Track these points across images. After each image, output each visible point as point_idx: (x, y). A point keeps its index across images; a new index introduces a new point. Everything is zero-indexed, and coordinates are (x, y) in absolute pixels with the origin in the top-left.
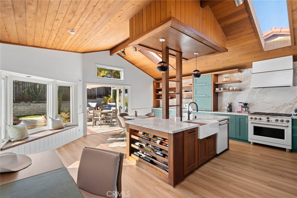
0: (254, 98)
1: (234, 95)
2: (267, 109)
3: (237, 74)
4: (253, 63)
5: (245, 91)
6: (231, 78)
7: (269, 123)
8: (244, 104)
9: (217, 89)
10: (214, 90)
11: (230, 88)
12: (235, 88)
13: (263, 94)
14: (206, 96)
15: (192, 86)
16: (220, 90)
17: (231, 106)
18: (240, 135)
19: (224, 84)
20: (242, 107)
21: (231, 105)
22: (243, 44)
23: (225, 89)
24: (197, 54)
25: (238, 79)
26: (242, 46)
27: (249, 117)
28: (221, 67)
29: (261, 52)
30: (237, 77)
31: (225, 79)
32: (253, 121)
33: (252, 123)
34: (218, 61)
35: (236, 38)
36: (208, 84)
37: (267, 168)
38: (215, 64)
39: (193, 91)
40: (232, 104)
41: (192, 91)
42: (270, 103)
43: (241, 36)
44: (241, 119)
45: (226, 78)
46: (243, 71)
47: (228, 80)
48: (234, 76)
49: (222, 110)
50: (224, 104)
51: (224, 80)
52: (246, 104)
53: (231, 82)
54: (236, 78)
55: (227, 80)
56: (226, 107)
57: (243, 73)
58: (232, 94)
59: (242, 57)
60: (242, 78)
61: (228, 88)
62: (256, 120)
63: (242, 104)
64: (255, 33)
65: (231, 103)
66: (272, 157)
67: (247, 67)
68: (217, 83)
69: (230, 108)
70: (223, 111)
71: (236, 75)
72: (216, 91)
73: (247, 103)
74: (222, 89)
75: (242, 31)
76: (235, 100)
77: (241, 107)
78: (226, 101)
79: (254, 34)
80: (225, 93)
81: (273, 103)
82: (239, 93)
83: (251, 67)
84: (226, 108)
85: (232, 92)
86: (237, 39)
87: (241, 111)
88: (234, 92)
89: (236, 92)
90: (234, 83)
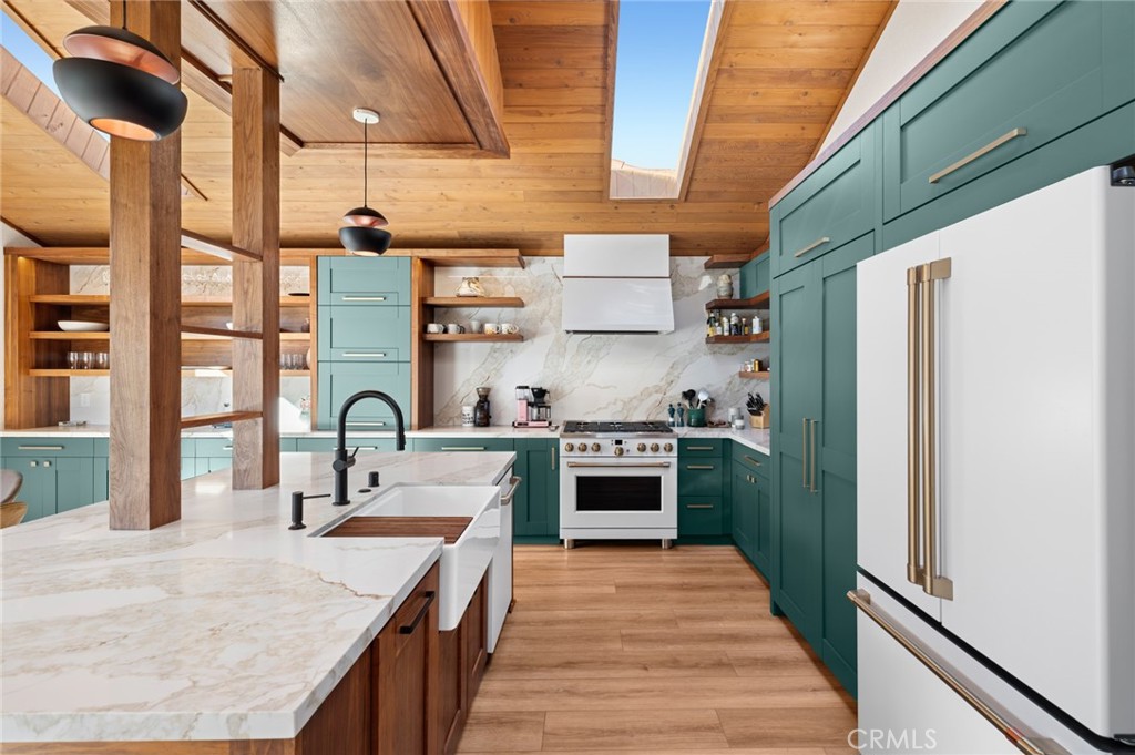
0: (563, 370)
1: (496, 354)
2: (599, 409)
3: (508, 274)
4: (567, 237)
5: (537, 341)
6: (485, 285)
7: (623, 461)
8: (534, 394)
9: (433, 328)
10: (424, 330)
11: (489, 328)
12: (505, 328)
13: (589, 358)
14: (386, 359)
15: (307, 306)
16: (446, 331)
17: (489, 403)
18: (528, 520)
19: (458, 309)
20: (529, 404)
21: (487, 396)
22: (557, 147)
23: (462, 330)
24: (373, 119)
25: (510, 293)
26: (551, 156)
27: (563, 443)
28: (452, 229)
29: (601, 202)
30: (509, 283)
31: (465, 284)
32: (576, 457)
33: (573, 466)
34: (448, 199)
35: (541, 110)
36: (392, 300)
37: (670, 648)
38: (430, 209)
39: (313, 328)
40: (491, 393)
41: (307, 330)
42: (608, 387)
43: (556, 106)
44: (531, 454)
45: (470, 281)
46: (530, 263)
47: (478, 292)
48: (496, 280)
49: (451, 418)
50: (461, 395)
51: (465, 290)
52: (540, 394)
53: (487, 302)
54: (506, 289)
55: (475, 293)
56: (468, 405)
57: (527, 269)
58: (489, 354)
59: (538, 204)
60: (527, 290)
61: (475, 325)
62: (585, 454)
63: (528, 393)
64: (603, 114)
65: (488, 390)
66: (649, 587)
67: (542, 251)
68: (431, 301)
69: (485, 412)
70: (454, 426)
71: (506, 278)
72: (429, 337)
73: (544, 388)
74: (452, 327)
75: (567, 86)
76: (502, 376)
77: (525, 403)
78: (468, 380)
79: (598, 118)
80: (461, 347)
81: (615, 387)
82: (514, 349)
83: (556, 251)
84: (468, 410)
85: (491, 344)
86: (540, 114)
87: (524, 420)
88: (498, 345)
89: (505, 344)
90: (499, 309)
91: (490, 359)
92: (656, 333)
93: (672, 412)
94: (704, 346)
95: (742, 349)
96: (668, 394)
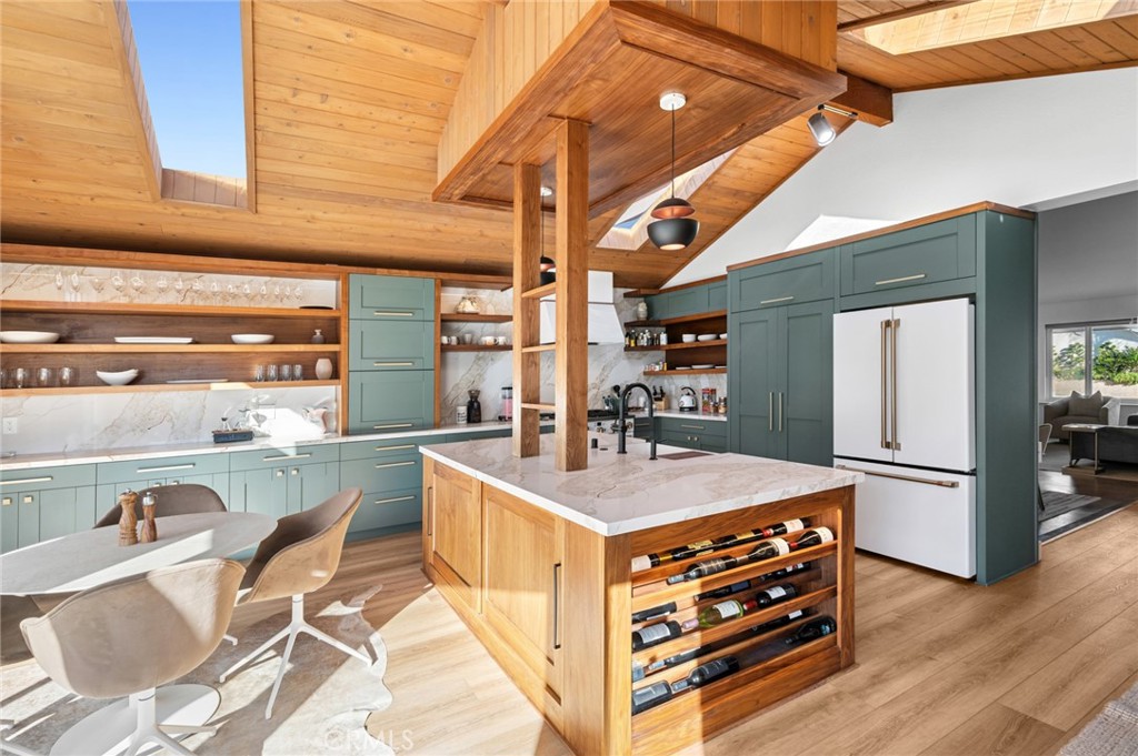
1: (480, 362)
3: (490, 295)
9: (445, 340)
11: (488, 340)
17: (479, 402)
21: (477, 397)
23: (459, 342)
39: (344, 340)
40: (479, 393)
45: (470, 300)
50: (453, 397)
54: (488, 307)
55: (477, 311)
56: (462, 405)
58: (474, 362)
61: (467, 337)
65: (476, 391)
70: (453, 423)
74: (454, 339)
76: (487, 379)
78: (457, 385)
82: (494, 357)
84: (463, 410)
88: (481, 354)
89: (487, 353)
90: (482, 324)
91: (475, 366)
92: (596, 344)
93: (607, 403)
94: (623, 353)
95: (645, 355)
96: (602, 389)
